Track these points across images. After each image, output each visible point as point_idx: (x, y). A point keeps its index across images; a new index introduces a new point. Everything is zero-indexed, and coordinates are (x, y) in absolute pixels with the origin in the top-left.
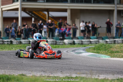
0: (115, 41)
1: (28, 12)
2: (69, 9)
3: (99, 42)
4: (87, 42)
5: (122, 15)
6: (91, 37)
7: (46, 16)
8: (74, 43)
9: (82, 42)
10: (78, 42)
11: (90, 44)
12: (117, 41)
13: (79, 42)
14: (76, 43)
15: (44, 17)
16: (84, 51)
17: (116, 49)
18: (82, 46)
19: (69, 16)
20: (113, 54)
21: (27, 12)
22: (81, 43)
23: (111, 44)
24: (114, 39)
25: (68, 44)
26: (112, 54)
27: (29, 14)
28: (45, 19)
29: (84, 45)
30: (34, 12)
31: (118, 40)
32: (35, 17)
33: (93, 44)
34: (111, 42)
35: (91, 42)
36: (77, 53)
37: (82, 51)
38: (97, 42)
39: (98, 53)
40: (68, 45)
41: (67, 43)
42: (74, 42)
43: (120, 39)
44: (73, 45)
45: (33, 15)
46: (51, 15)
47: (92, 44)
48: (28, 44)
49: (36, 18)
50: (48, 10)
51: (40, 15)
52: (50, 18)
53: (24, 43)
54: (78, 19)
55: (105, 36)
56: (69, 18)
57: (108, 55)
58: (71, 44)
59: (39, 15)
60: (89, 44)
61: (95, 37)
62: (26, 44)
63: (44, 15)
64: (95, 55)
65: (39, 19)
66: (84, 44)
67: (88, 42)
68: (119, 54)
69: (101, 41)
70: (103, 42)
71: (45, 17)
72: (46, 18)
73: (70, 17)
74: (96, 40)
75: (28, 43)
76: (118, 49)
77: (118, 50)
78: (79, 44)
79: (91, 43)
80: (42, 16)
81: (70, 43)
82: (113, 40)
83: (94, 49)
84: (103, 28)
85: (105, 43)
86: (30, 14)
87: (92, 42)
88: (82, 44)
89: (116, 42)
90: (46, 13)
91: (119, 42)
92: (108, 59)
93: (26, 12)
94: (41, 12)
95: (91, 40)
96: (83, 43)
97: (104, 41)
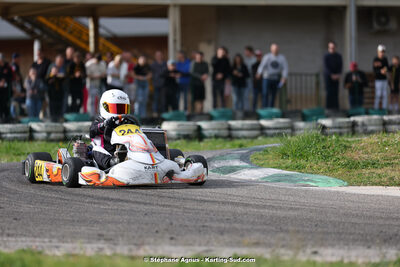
0: (354, 124)
1: (20, 21)
2: (175, 6)
3: (293, 129)
4: (247, 130)
5: (376, 26)
6: (262, 112)
7: (88, 35)
8: (199, 135)
9: (230, 129)
10: (216, 132)
11: (260, 138)
12: (363, 124)
13: (219, 129)
14: (206, 133)
15: (79, 38)
16: (245, 164)
17: (367, 153)
18: (228, 144)
19: (175, 35)
20: (356, 172)
21: (16, 18)
22: (225, 133)
23: (341, 134)
24: (352, 119)
25: (179, 139)
26: (353, 170)
27: (21, 27)
28: (83, 46)
29: (237, 142)
30: (42, 20)
31: (366, 122)
32: (45, 36)
33: (272, 136)
34: (340, 128)
35: (262, 129)
36: (218, 170)
37: (237, 163)
39: (298, 168)
40: (178, 142)
41: (173, 134)
42: (199, 129)
43: (375, 117)
44: (196, 143)
45: (38, 32)
46: (105, 28)
47: (266, 135)
48: (25, 140)
49: (50, 40)
50: (94, 12)
51: (65, 29)
52: (102, 41)
53: (9, 135)
54: (209, 42)
55: (314, 107)
56: (175, 41)
57: (339, 177)
58: (187, 137)
59: (60, 31)
60: (256, 137)
61: (275, 110)
62: (19, 139)
63: (80, 32)
64: (286, 175)
65: (60, 47)
66: (238, 138)
67: (252, 129)
68: (379, 171)
69: (301, 124)
70: (309, 129)
71: (84, 37)
72: (88, 43)
73: (178, 37)
74: (282, 120)
75: (27, 135)
76: (373, 151)
77: (374, 157)
78: (217, 137)
79: (262, 134)
80: (71, 33)
81: (186, 133)
82: (347, 120)
83: (284, 155)
84: (306, 75)
85: (314, 132)
86: (28, 26)
87: (269, 128)
88: (230, 137)
89: (359, 129)
90: (89, 22)
91: (370, 128)
92: (338, 192)
93: (12, 21)
94: (68, 19)
95: (264, 122)
96: (234, 133)
97: (311, 125)
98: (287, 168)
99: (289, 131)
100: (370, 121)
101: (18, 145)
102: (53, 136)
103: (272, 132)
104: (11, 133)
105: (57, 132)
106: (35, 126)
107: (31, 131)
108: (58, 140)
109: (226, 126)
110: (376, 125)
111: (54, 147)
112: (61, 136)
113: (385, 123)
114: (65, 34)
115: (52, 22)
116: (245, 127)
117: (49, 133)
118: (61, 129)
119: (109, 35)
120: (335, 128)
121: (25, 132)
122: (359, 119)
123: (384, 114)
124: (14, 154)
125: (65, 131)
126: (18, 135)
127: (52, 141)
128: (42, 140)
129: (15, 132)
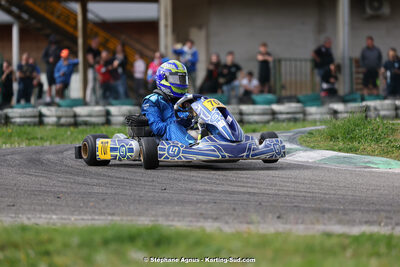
0: (367, 109)
3: (304, 113)
4: (259, 114)
5: (369, 11)
7: (76, 20)
9: (241, 113)
11: (272, 123)
12: (376, 109)
15: (67, 23)
19: (166, 19)
24: (364, 103)
28: (70, 30)
29: (253, 127)
31: (379, 108)
32: (32, 21)
33: (283, 121)
34: (352, 112)
35: (274, 113)
38: (298, 116)
43: (388, 102)
45: (25, 16)
46: (93, 13)
47: (278, 121)
49: (39, 25)
51: (52, 13)
52: (90, 26)
53: (18, 120)
54: (200, 27)
56: (166, 26)
59: (48, 16)
60: (268, 122)
61: (271, 96)
62: (29, 124)
63: (68, 16)
65: (48, 31)
66: (249, 123)
67: (264, 114)
69: (312, 110)
70: (321, 114)
71: (72, 22)
72: (75, 27)
73: (170, 22)
75: (37, 120)
79: (273, 119)
80: (58, 17)
84: (301, 60)
85: (328, 116)
87: (281, 113)
88: (242, 122)
89: (372, 114)
90: (77, 7)
91: (382, 113)
94: (54, 4)
96: (246, 118)
97: (323, 109)
98: (340, 150)
99: (301, 116)
100: (382, 106)
101: (29, 129)
102: (63, 120)
103: (284, 116)
104: (21, 117)
105: (67, 117)
106: (45, 110)
107: (41, 115)
108: (69, 125)
109: (237, 111)
110: (388, 110)
111: (66, 132)
112: (72, 120)
113: (397, 108)
114: (53, 19)
115: (39, 6)
116: (257, 111)
117: (59, 118)
118: (72, 114)
119: (96, 19)
120: (347, 112)
121: (34, 117)
122: (371, 103)
123: (396, 99)
124: (27, 139)
125: (75, 116)
126: (28, 120)
127: (62, 125)
128: (52, 125)
129: (25, 117)
